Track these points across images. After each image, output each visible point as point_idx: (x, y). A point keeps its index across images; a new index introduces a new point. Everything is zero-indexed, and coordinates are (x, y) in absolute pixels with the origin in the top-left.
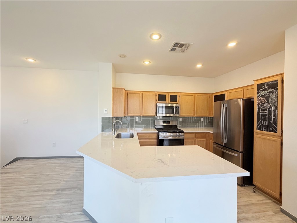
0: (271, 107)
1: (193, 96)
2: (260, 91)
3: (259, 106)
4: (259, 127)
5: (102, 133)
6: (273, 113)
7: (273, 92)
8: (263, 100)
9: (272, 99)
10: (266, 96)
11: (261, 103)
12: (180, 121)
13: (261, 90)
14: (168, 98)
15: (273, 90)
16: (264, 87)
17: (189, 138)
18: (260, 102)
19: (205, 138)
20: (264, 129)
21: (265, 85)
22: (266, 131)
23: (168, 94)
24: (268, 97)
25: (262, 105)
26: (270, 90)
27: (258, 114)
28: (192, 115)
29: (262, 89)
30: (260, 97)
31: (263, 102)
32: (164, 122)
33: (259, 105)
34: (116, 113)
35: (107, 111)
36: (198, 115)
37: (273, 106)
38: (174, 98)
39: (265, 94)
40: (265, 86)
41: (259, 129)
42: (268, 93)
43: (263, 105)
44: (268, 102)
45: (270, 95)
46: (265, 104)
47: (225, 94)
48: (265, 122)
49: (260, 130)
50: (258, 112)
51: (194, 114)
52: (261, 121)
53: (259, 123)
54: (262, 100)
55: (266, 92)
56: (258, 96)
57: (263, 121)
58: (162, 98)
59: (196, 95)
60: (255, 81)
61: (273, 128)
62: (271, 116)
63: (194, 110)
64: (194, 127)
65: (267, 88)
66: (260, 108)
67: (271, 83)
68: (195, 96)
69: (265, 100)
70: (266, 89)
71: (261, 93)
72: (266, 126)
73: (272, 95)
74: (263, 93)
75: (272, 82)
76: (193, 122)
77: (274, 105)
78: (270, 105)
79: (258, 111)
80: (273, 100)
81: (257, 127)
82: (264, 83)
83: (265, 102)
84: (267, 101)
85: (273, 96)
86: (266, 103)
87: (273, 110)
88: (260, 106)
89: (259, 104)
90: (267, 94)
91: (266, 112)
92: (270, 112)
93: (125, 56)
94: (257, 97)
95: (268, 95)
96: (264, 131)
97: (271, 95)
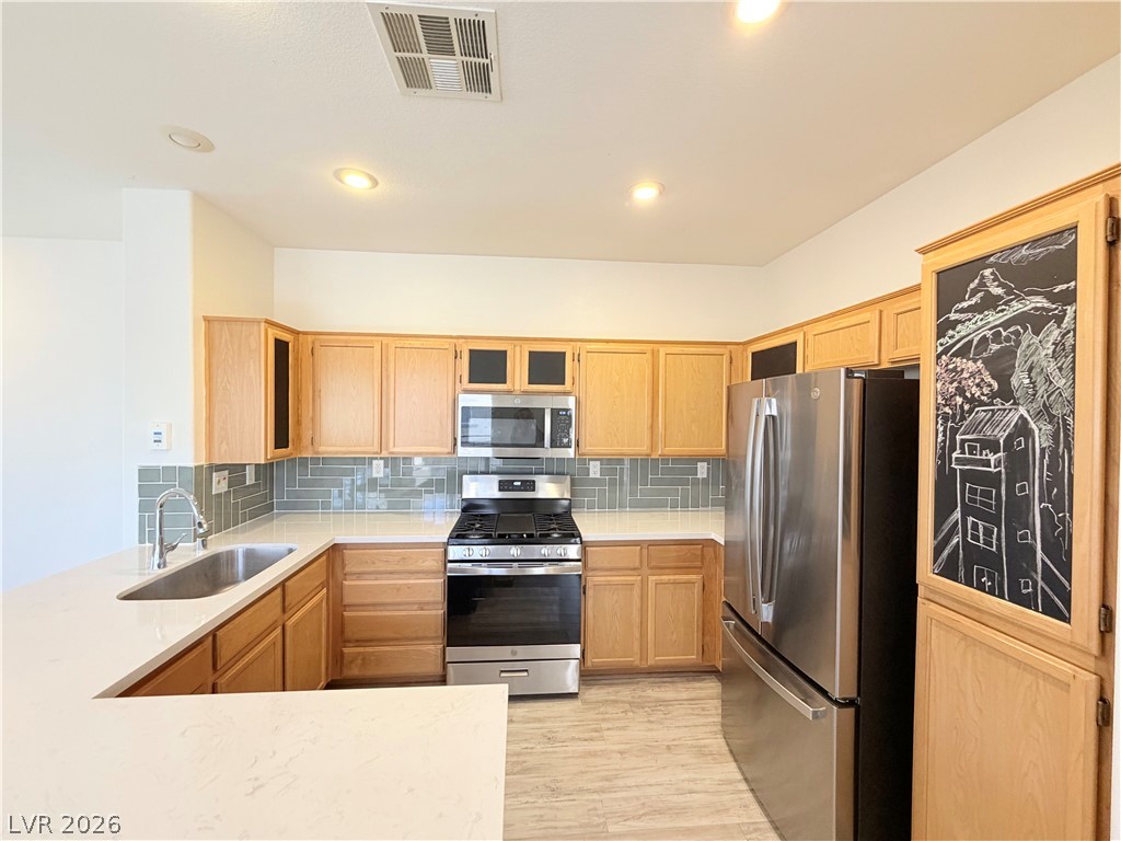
0: (1022, 429)
1: (649, 356)
2: (953, 316)
3: (946, 418)
4: (946, 553)
5: (142, 551)
6: (1038, 474)
7: (1036, 321)
8: (972, 375)
9: (1030, 370)
10: (995, 347)
11: (959, 400)
12: (591, 476)
13: (962, 311)
14: (518, 370)
15: (1040, 301)
16: (982, 284)
17: (611, 570)
18: (952, 388)
19: (701, 568)
20: (980, 574)
21: (987, 272)
22: (991, 593)
23: (518, 348)
24: (1009, 353)
25: (966, 407)
26: (1017, 307)
27: (940, 470)
28: (644, 449)
29: (965, 304)
30: (953, 355)
31: (974, 389)
32: (503, 486)
33: (947, 409)
34: (224, 447)
35: (163, 437)
36: (673, 449)
37: (1038, 415)
38: (547, 367)
39: (989, 334)
40: (983, 277)
41: (949, 571)
42: (1006, 325)
43: (970, 411)
44: (1006, 393)
45: (1018, 343)
46: (982, 404)
47: (795, 343)
48: (988, 533)
49: (956, 580)
50: (943, 457)
51: (653, 446)
52: (957, 515)
53: (946, 528)
54: (965, 375)
55: (994, 318)
56: (945, 352)
57: (971, 519)
58: (487, 366)
59: (663, 350)
60: (923, 251)
61: (1039, 579)
62: (1022, 489)
63: (652, 428)
64: (661, 505)
65: (1000, 291)
66: (954, 431)
67: (1024, 251)
68: (655, 354)
69: (989, 379)
70: (990, 303)
71: (962, 330)
72: (991, 560)
73: (1036, 340)
74: (972, 328)
75: (1035, 242)
76: (655, 482)
77: (1045, 412)
78: (1022, 410)
79: (943, 448)
80: (1040, 380)
81: (938, 551)
82: (981, 262)
83: (986, 391)
84: (996, 386)
85: (1039, 348)
86: (993, 395)
87: (1043, 450)
88: (954, 415)
89: (948, 401)
90: (997, 335)
91: (992, 458)
92: (1019, 463)
93: (202, 145)
94: (939, 357)
95: (1008, 339)
96: (981, 587)
97: (1028, 338)
